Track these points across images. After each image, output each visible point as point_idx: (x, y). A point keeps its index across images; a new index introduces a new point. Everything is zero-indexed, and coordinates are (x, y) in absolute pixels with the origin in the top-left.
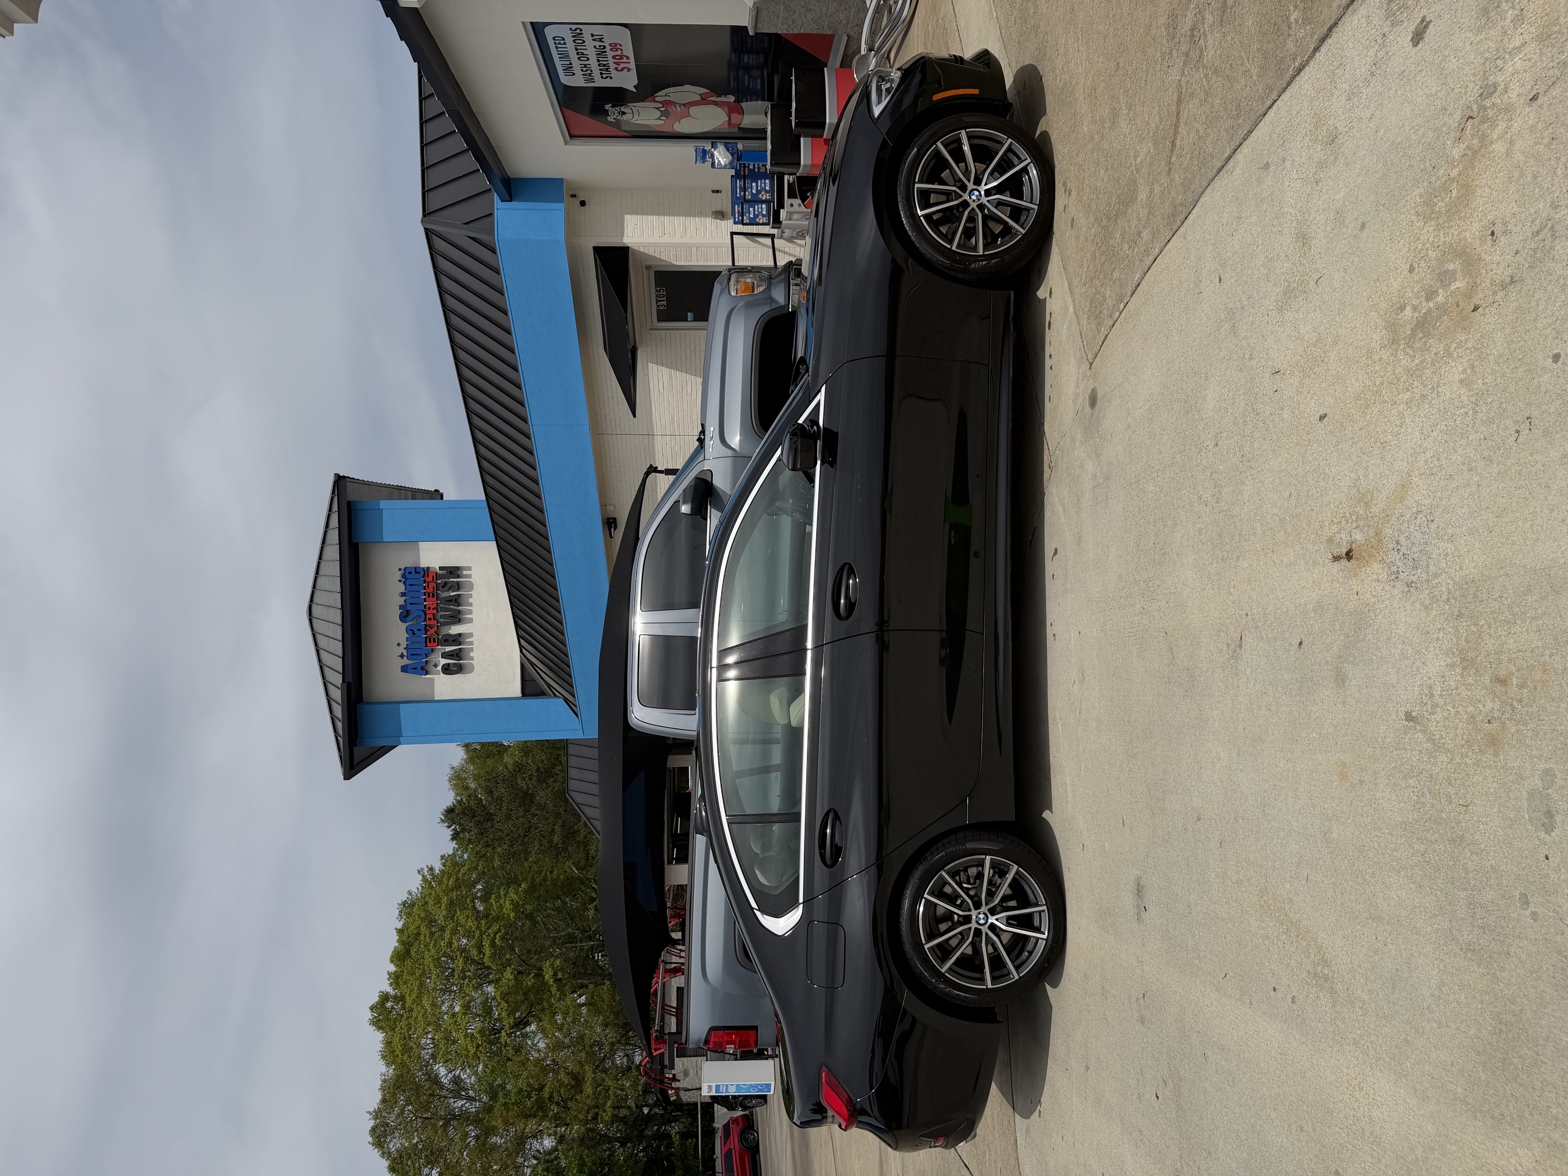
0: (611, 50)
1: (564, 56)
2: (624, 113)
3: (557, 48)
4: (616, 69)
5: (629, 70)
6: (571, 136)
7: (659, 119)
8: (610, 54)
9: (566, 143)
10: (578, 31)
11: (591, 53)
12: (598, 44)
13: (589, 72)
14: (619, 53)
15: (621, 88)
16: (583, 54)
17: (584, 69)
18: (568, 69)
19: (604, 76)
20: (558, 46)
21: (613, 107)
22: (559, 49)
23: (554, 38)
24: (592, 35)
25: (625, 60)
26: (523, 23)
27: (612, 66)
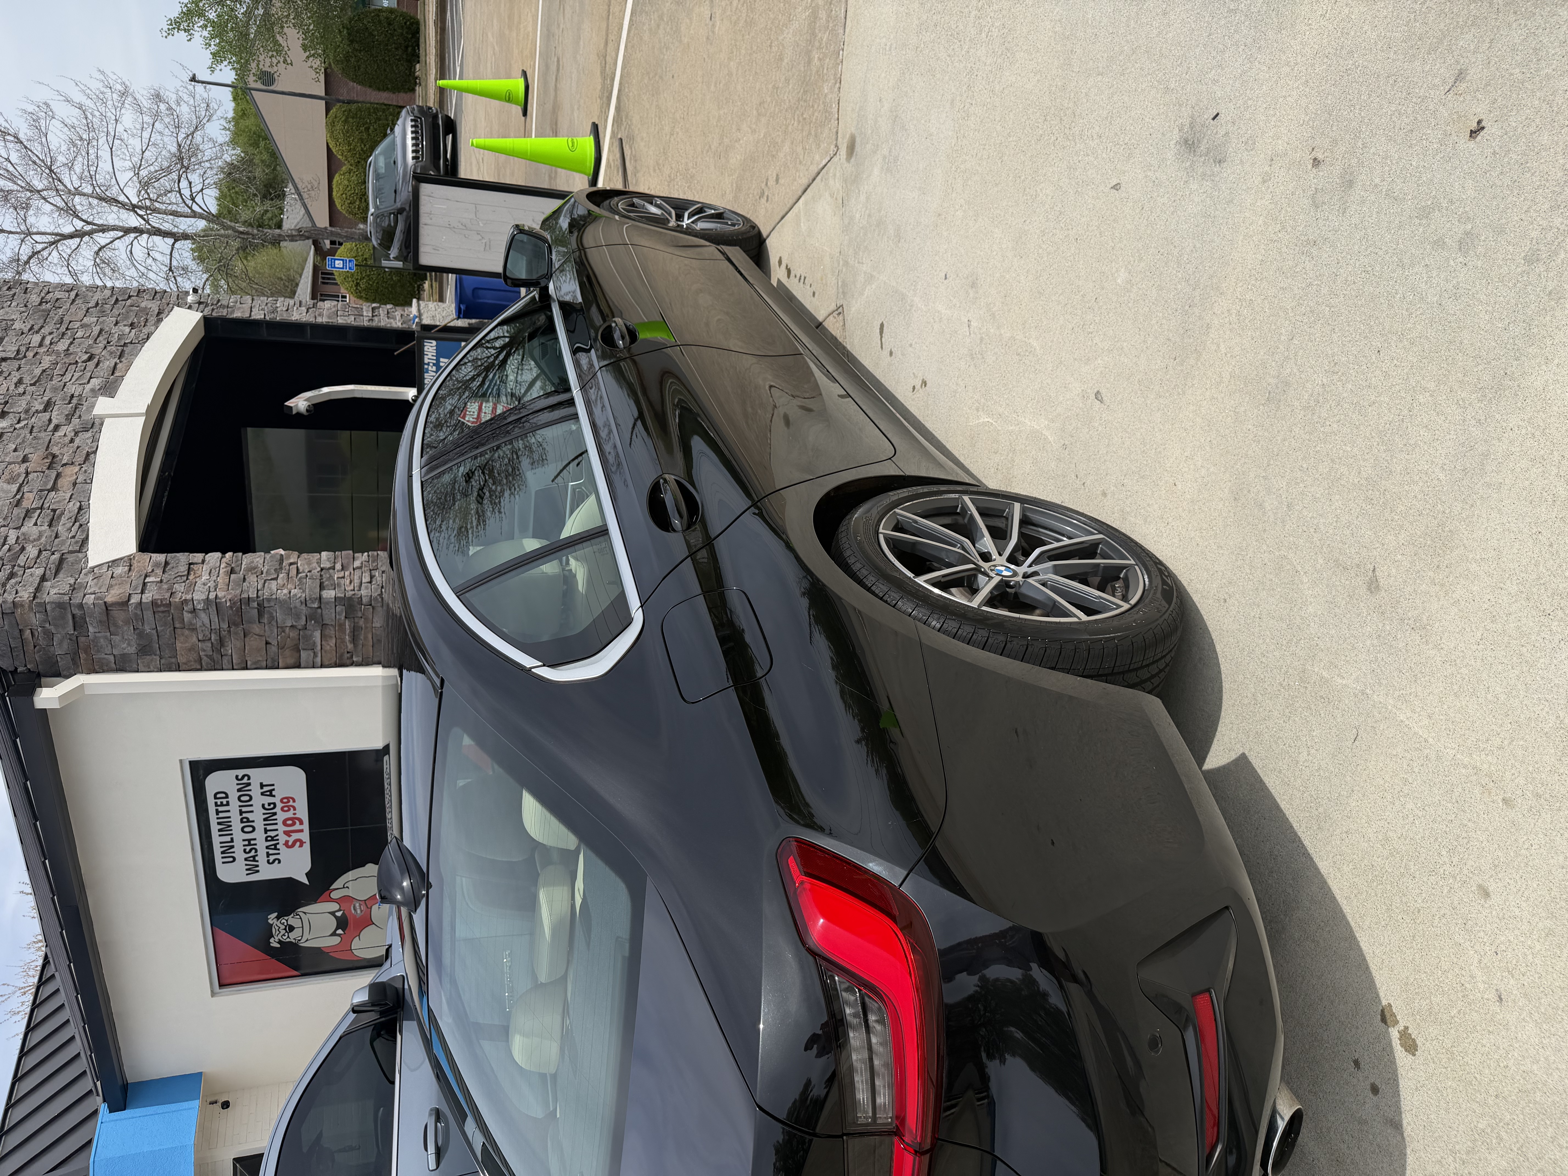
0: (282, 809)
1: (225, 827)
2: (291, 928)
3: (218, 812)
4: (286, 844)
5: (302, 843)
6: (221, 985)
7: (334, 934)
8: (281, 816)
9: (213, 994)
10: (245, 780)
11: (257, 816)
12: (268, 800)
13: (253, 853)
14: (290, 814)
15: (290, 879)
16: (248, 821)
17: (248, 848)
18: (228, 849)
19: (272, 858)
20: (220, 809)
21: (278, 918)
22: (221, 815)
23: (216, 798)
24: (262, 786)
25: (297, 827)
26: (181, 761)
27: (282, 838)
